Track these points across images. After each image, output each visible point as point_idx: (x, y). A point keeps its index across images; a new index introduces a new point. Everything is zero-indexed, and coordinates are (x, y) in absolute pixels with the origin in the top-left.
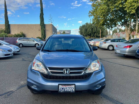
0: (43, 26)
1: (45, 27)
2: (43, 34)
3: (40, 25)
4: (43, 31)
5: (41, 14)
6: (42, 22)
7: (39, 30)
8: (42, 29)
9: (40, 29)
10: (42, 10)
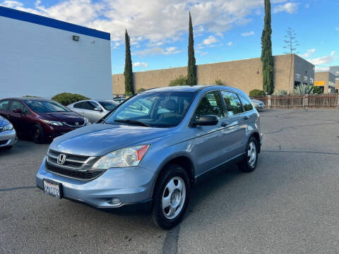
0: (269, 60)
1: (272, 64)
2: (266, 82)
3: (262, 60)
4: (268, 74)
5: (264, 32)
6: (267, 52)
7: (258, 73)
8: (264, 68)
9: (261, 70)
10: (268, 22)
